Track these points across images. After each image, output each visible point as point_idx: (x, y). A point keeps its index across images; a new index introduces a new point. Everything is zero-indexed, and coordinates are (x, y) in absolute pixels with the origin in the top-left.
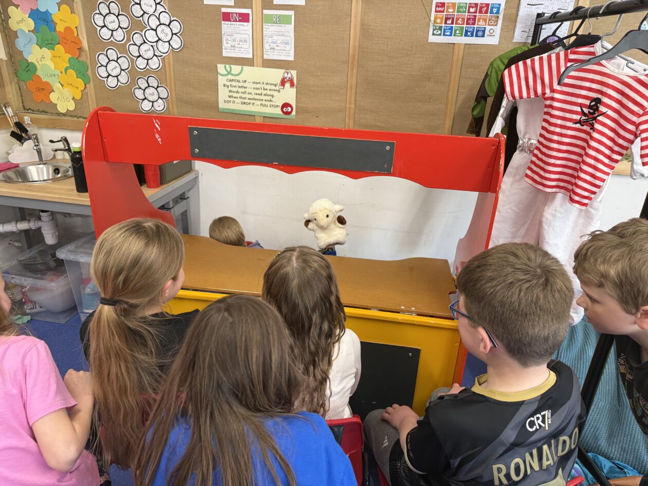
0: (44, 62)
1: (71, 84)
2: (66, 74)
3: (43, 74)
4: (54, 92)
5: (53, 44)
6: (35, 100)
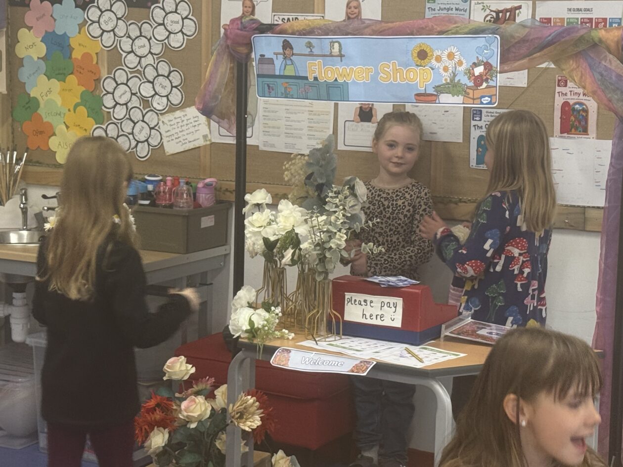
0: (50, 97)
1: (79, 125)
2: (75, 112)
3: (46, 113)
4: (56, 135)
5: (64, 74)
6: (29, 146)
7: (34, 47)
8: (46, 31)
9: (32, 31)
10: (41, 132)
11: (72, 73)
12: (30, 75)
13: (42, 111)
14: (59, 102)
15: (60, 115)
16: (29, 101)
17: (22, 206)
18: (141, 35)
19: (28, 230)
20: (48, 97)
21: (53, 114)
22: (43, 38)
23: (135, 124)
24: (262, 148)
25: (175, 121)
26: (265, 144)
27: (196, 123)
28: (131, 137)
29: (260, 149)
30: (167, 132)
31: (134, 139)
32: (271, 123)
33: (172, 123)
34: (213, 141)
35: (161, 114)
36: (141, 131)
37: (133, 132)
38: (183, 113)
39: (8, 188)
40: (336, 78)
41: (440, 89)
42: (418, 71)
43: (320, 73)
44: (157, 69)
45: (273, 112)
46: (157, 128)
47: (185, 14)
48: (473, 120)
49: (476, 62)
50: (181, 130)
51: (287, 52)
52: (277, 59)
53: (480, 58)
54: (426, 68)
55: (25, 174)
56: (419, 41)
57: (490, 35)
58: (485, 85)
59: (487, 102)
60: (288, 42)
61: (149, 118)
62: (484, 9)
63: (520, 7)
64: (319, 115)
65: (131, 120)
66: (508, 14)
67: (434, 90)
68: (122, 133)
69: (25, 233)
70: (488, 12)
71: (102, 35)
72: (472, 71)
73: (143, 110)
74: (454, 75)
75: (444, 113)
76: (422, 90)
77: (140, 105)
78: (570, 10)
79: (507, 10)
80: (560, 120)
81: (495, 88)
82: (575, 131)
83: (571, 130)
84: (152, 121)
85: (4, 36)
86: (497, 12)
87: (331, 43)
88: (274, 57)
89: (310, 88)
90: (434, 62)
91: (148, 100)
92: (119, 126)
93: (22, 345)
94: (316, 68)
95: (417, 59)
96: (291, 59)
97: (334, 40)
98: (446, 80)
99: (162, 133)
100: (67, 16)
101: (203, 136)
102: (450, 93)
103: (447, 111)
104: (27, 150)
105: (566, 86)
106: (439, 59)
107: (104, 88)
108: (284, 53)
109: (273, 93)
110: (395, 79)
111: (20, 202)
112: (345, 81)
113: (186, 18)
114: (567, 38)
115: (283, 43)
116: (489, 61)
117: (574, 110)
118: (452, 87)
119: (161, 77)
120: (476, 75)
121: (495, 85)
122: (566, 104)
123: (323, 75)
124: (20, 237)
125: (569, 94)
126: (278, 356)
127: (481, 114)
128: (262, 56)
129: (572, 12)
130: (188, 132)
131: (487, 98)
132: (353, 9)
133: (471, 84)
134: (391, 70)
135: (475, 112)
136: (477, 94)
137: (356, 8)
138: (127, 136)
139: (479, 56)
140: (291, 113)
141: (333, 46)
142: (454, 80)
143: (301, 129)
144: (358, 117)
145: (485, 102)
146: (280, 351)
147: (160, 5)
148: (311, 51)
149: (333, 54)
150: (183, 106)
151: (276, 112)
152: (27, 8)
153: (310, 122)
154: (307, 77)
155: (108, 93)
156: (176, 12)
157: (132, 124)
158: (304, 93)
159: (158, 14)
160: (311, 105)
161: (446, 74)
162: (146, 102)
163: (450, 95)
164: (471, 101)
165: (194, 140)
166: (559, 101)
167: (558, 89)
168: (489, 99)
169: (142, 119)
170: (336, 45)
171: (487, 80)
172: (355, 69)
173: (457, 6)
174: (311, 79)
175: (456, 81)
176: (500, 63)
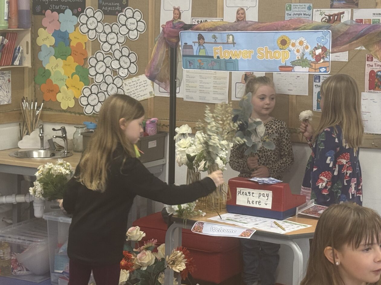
0: (57, 69)
1: (74, 86)
2: (72, 78)
3: (55, 79)
4: (60, 92)
5: (66, 55)
6: (45, 99)
7: (48, 39)
8: (55, 30)
9: (46, 30)
10: (52, 91)
11: (70, 55)
12: (45, 56)
13: (52, 78)
14: (63, 72)
15: (63, 80)
16: (45, 72)
17: (40, 135)
18: (112, 32)
19: (44, 150)
20: (56, 70)
21: (59, 79)
22: (53, 34)
23: (108, 85)
24: (185, 99)
25: (132, 84)
26: (187, 97)
27: (145, 85)
28: (106, 93)
29: (184, 100)
30: (127, 90)
31: (108, 94)
32: (190, 84)
33: (131, 84)
34: (156, 95)
35: (124, 79)
36: (112, 89)
37: (107, 90)
38: (137, 79)
39: (32, 125)
40: (231, 57)
41: (295, 63)
42: (281, 52)
43: (221, 53)
44: (121, 52)
45: (192, 77)
46: (121, 87)
47: (138, 19)
48: (315, 82)
49: (317, 47)
50: (136, 89)
51: (200, 41)
52: (195, 45)
53: (319, 44)
54: (286, 50)
55: (42, 116)
56: (281, 34)
57: (325, 30)
58: (322, 60)
59: (323, 71)
60: (201, 35)
61: (117, 82)
62: (321, 14)
63: (343, 13)
64: (220, 79)
65: (106, 82)
66: (336, 17)
67: (291, 64)
68: (101, 91)
69: (42, 152)
70: (324, 16)
71: (88, 32)
72: (314, 52)
73: (113, 76)
74: (303, 54)
75: (296, 78)
76: (283, 64)
77: (112, 74)
78: (374, 14)
79: (335, 15)
80: (368, 81)
81: (329, 63)
82: (378, 88)
83: (375, 88)
84: (118, 83)
85: (30, 33)
86: (330, 16)
87: (227, 36)
88: (193, 44)
89: (215, 63)
90: (290, 47)
91: (116, 71)
92: (99, 86)
93: (41, 219)
94: (219, 51)
95: (280, 45)
96: (203, 46)
97: (229, 34)
98: (298, 57)
99: (124, 91)
100: (67, 21)
101: (150, 92)
102: (301, 66)
103: (299, 77)
104: (43, 101)
105: (372, 60)
106: (294, 45)
107: (89, 64)
108: (199, 42)
109: (192, 66)
110: (267, 57)
111: (39, 133)
112: (236, 59)
113: (139, 21)
114: (373, 32)
115: (198, 36)
116: (325, 46)
117: (377, 75)
118: (302, 62)
119: (124, 57)
120: (317, 55)
121: (329, 61)
122: (372, 72)
123: (223, 55)
124: (39, 154)
125: (374, 65)
126: (196, 226)
127: (319, 78)
128: (186, 44)
129: (376, 16)
130: (140, 90)
131: (323, 69)
132: (240, 15)
133: (314, 60)
134: (264, 52)
135: (316, 77)
136: (317, 66)
137: (242, 14)
138: (104, 93)
139: (318, 43)
140: (203, 78)
141: (229, 37)
142: (303, 57)
143: (209, 88)
144: (244, 80)
145: (322, 71)
146: (197, 223)
147: (124, 13)
148: (215, 41)
149: (228, 42)
150: (137, 74)
151: (194, 77)
152: (43, 16)
153: (214, 84)
154: (213, 56)
155: (92, 67)
156: (133, 17)
157: (107, 86)
158: (211, 66)
159: (122, 19)
160: (215, 73)
161: (298, 54)
162: (115, 72)
163: (301, 67)
164: (314, 71)
165: (144, 95)
166: (368, 70)
167: (367, 63)
168: (325, 69)
169: (112, 82)
170: (231, 37)
171: (323, 58)
172: (242, 51)
173: (305, 13)
174: (215, 58)
175: (304, 58)
176: (332, 47)
